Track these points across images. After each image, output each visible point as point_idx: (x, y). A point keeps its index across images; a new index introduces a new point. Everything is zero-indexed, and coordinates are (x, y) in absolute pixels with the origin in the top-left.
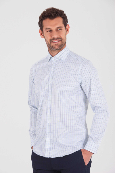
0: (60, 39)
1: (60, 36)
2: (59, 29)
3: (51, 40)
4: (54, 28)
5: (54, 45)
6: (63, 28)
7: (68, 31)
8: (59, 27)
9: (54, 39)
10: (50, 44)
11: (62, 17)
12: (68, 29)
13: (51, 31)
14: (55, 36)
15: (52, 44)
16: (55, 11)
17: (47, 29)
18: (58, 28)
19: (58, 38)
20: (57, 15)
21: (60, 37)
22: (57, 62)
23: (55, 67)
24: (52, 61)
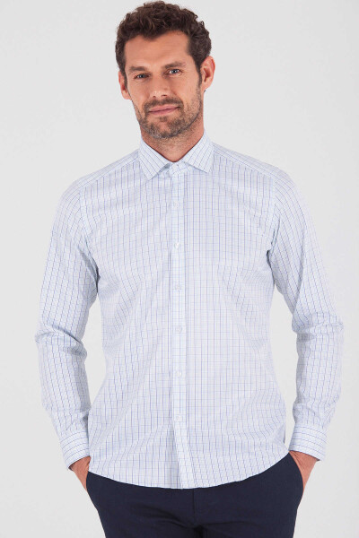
0: (176, 102)
1: (175, 93)
2: (171, 70)
3: (146, 106)
4: (155, 68)
5: (156, 121)
6: (189, 65)
7: (208, 79)
8: (171, 66)
9: (155, 102)
10: (145, 119)
11: (186, 33)
12: (211, 70)
13: (145, 76)
14: (158, 94)
15: (152, 119)
16: (162, 11)
17: (133, 69)
18: (169, 67)
19: (168, 101)
20: (169, 25)
21: (174, 96)
22: (186, 177)
23: (185, 195)
24: (171, 178)
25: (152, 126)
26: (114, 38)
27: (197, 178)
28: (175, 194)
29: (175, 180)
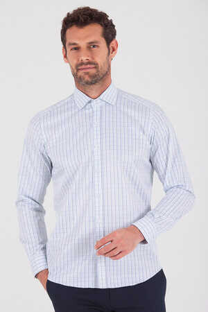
0: (94, 64)
1: (94, 59)
2: (92, 46)
3: (77, 66)
4: (83, 44)
5: (83, 75)
6: (103, 43)
7: (114, 52)
8: (92, 43)
9: (82, 64)
10: (77, 73)
11: (101, 25)
12: (115, 48)
13: (77, 49)
14: (84, 58)
15: (81, 73)
17: (70, 44)
18: (90, 43)
19: (89, 63)
20: (92, 19)
21: (93, 61)
22: (101, 107)
23: (101, 118)
24: (92, 108)
25: (80, 77)
26: (60, 27)
27: (108, 108)
28: (95, 117)
29: (95, 109)
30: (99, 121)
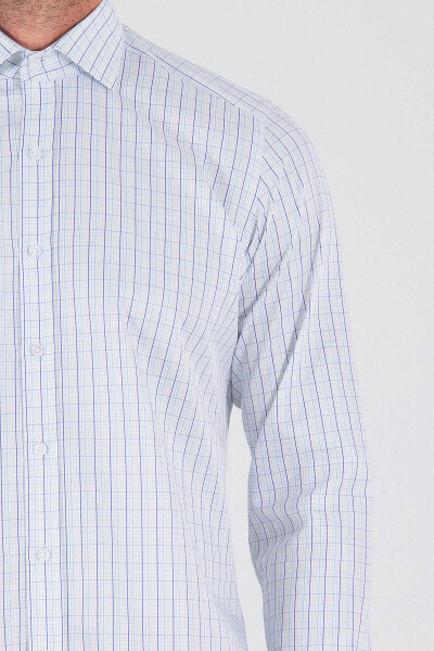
22: (60, 88)
23: (57, 134)
24: (20, 87)
27: (85, 96)
28: (32, 128)
29: (33, 95)
30: (47, 143)
